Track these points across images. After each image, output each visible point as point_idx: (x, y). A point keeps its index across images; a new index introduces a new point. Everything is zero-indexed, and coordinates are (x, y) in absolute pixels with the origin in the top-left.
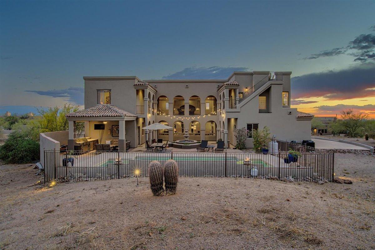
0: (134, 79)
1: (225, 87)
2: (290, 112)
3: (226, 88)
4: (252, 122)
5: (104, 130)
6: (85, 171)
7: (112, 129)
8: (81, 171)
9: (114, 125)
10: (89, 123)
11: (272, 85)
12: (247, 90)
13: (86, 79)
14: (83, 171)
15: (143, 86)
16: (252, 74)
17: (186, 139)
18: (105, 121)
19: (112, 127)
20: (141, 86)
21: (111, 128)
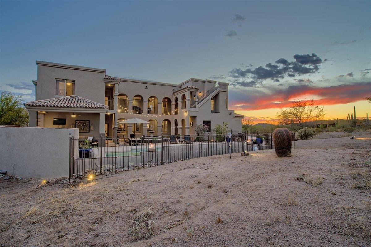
0: (104, 72)
1: (188, 89)
2: (231, 113)
3: (188, 91)
4: (207, 119)
5: (64, 125)
6: (114, 161)
7: (76, 124)
8: (109, 162)
9: (78, 121)
10: (43, 118)
11: (220, 92)
12: (201, 94)
13: (39, 64)
14: (111, 162)
15: (114, 81)
16: (204, 82)
17: (152, 135)
18: (74, 114)
19: (76, 122)
20: (112, 80)
21: (74, 123)
